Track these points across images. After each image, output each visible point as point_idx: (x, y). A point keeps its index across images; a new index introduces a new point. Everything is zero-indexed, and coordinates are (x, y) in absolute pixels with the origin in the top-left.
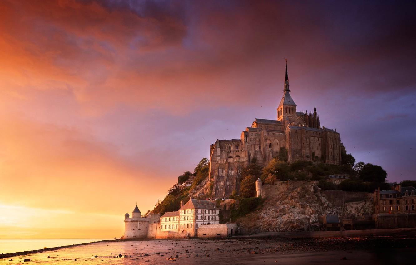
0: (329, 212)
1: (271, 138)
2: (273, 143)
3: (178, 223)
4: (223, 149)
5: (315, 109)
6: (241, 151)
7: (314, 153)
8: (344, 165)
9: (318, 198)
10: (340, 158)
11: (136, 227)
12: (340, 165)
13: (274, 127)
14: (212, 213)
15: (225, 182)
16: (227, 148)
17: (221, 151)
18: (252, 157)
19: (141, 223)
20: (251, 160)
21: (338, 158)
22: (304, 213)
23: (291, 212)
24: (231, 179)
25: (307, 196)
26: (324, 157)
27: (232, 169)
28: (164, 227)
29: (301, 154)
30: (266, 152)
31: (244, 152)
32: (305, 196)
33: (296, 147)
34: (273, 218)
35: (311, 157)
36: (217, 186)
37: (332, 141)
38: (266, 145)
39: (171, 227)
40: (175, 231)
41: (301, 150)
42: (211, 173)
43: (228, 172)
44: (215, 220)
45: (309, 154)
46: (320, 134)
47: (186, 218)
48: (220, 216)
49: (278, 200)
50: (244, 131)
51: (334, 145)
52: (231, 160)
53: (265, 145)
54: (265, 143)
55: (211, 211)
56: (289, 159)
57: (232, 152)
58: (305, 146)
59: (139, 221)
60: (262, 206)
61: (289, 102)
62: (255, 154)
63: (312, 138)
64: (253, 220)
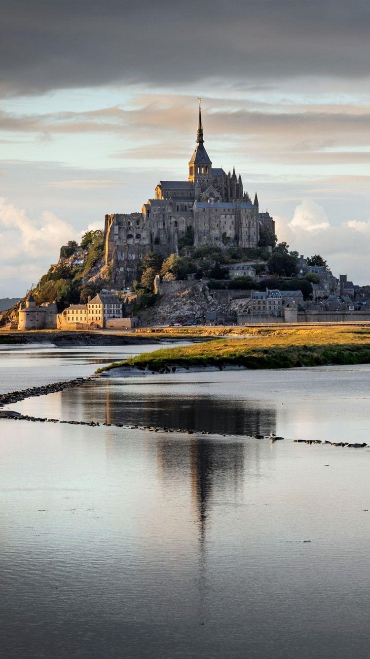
0: (214, 309)
1: (177, 216)
2: (179, 221)
3: (86, 316)
4: (121, 225)
5: (234, 170)
6: (143, 229)
7: (225, 234)
8: (259, 248)
9: (206, 296)
10: (257, 237)
11: (34, 317)
12: (256, 248)
13: (183, 193)
14: (117, 308)
15: (124, 268)
16: (125, 224)
17: (120, 228)
18: (154, 237)
19: (39, 313)
20: (154, 240)
21: (255, 237)
22: (192, 310)
23: (182, 308)
24: (131, 265)
25: (196, 296)
26: (237, 238)
27: (132, 253)
28: (71, 318)
29: (210, 236)
30: (171, 231)
31: (146, 231)
32: (194, 295)
33: (204, 228)
34: (168, 313)
35: (221, 239)
36: (116, 272)
37: (247, 219)
38: (171, 223)
39: (79, 319)
40: (83, 323)
41: (209, 231)
42: (108, 254)
43: (128, 256)
44: (119, 313)
45: (218, 235)
46: (233, 210)
47: (95, 312)
48: (123, 309)
49: (173, 297)
50: (145, 205)
51: (250, 223)
52: (131, 241)
53: (169, 224)
54: (169, 222)
55: (115, 305)
56: (195, 243)
57: (131, 229)
58: (213, 227)
59: (37, 311)
60: (160, 302)
61: (202, 158)
62: (159, 233)
63: (223, 216)
64: (152, 314)
